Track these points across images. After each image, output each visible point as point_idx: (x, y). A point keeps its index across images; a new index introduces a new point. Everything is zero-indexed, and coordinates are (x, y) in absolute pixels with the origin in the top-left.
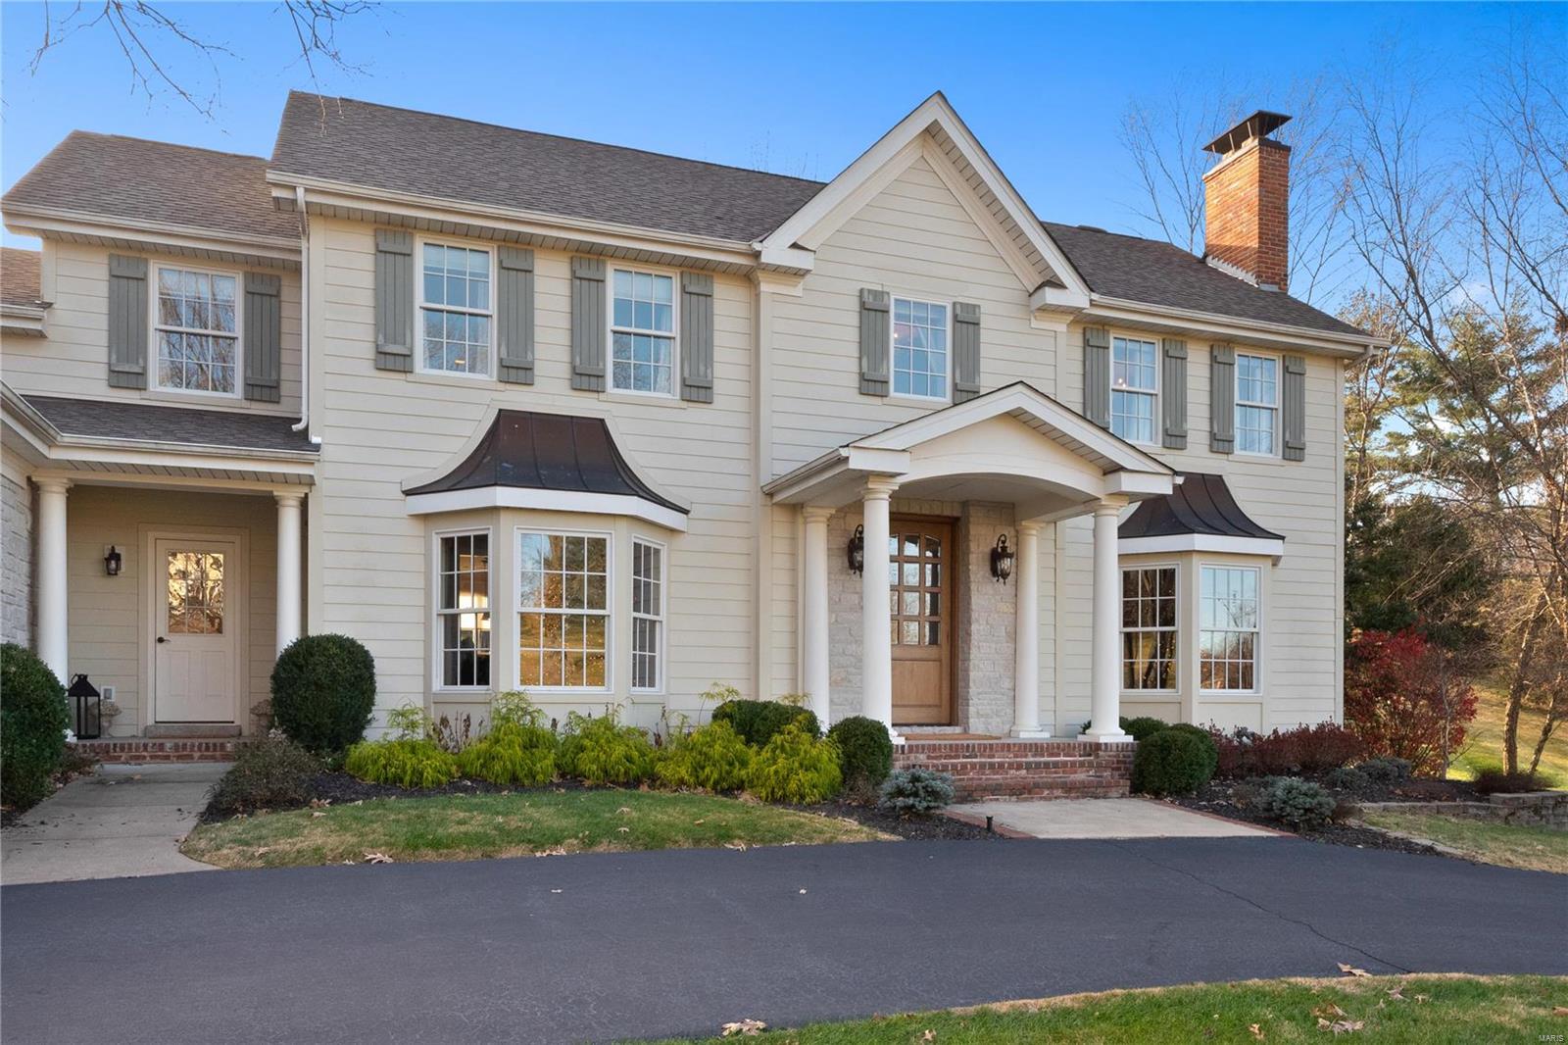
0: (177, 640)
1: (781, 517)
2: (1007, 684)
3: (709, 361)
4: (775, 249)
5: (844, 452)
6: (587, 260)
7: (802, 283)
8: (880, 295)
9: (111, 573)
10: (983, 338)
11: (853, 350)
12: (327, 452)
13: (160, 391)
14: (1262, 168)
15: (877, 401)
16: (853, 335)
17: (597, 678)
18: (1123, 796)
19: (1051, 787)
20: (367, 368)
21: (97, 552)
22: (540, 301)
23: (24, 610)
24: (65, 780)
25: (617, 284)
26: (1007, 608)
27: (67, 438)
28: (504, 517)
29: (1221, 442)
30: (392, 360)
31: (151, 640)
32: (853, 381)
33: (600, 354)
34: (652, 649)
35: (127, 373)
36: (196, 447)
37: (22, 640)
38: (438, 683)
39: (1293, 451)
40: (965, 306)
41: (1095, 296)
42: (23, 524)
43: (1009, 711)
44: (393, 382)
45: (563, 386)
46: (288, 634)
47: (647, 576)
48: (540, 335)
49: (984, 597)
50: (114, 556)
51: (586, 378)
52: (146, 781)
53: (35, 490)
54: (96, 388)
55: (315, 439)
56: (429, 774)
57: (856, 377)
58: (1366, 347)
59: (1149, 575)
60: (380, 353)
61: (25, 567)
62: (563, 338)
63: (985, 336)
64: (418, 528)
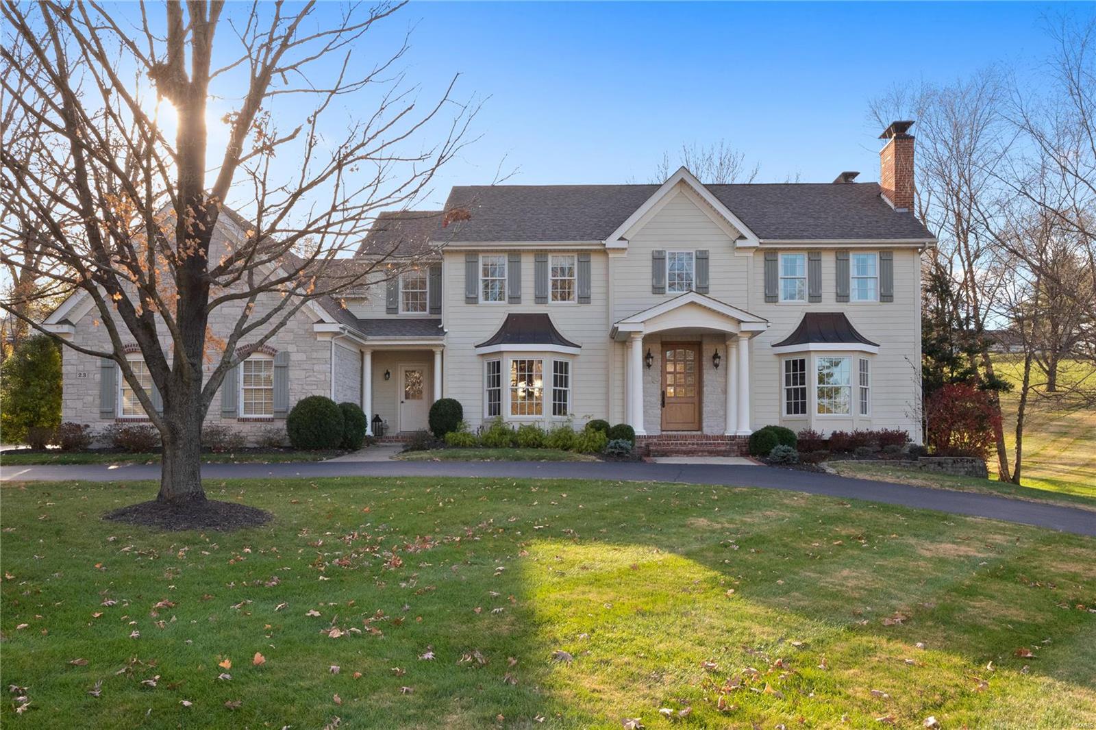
0: (407, 402)
1: (618, 346)
2: (722, 413)
3: (589, 288)
4: (612, 242)
5: (616, 325)
6: (541, 256)
7: (626, 252)
8: (660, 252)
9: (387, 379)
10: (710, 264)
11: (650, 276)
12: (450, 334)
13: (403, 314)
14: (896, 150)
15: (661, 296)
16: (650, 270)
17: (539, 412)
18: (737, 456)
19: (702, 451)
20: (463, 303)
21: (381, 372)
22: (523, 272)
23: (359, 393)
24: (368, 446)
25: (551, 262)
26: (722, 380)
27: (370, 338)
28: (505, 354)
29: (843, 296)
30: (471, 300)
31: (399, 402)
32: (650, 289)
33: (546, 290)
34: (565, 400)
35: (392, 309)
36: (407, 338)
37: (358, 402)
38: (486, 415)
39: (886, 296)
40: (701, 252)
41: (762, 241)
42: (358, 365)
43: (723, 424)
44: (472, 307)
45: (532, 303)
46: (438, 397)
47: (561, 372)
48: (523, 284)
49: (710, 376)
50: (388, 373)
51: (541, 299)
52: (390, 446)
53: (362, 353)
54: (383, 315)
55: (445, 330)
56: (467, 442)
57: (651, 287)
58: (925, 243)
59: (795, 362)
60: (467, 298)
61: (359, 379)
62: (532, 284)
63: (711, 263)
64: (480, 359)
